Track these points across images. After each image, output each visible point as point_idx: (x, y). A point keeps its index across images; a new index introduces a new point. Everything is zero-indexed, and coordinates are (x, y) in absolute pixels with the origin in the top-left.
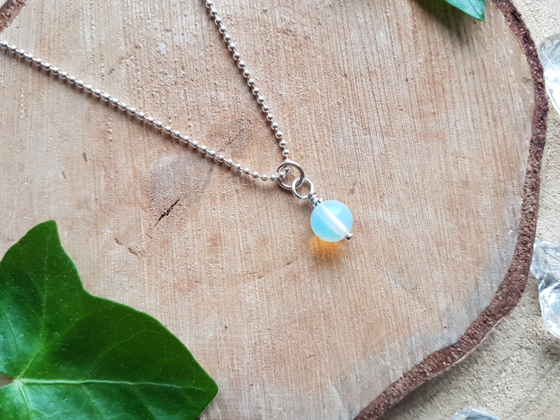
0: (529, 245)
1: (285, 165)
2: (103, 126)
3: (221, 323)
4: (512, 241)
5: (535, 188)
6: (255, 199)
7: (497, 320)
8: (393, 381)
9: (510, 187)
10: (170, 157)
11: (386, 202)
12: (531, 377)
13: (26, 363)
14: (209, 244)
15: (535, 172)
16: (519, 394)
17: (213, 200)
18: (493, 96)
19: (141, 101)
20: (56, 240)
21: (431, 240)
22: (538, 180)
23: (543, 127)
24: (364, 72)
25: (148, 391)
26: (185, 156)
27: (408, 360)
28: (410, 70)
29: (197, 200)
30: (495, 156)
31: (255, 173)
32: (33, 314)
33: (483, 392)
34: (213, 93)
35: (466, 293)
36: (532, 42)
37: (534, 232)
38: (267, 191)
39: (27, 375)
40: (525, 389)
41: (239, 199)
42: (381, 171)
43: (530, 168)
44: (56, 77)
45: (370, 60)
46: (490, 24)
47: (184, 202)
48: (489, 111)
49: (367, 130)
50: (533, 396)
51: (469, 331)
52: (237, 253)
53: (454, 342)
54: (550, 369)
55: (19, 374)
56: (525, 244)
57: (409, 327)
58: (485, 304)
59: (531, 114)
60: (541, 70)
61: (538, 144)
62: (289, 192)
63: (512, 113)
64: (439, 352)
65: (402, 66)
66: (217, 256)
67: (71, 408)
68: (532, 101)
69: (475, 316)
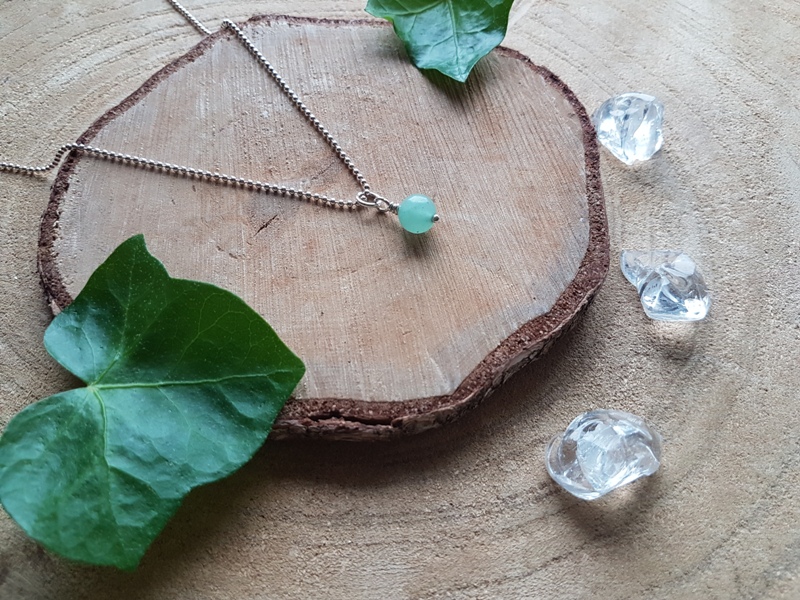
0: (603, 230)
4: (584, 229)
5: (597, 187)
9: (573, 187)
11: (464, 206)
14: (305, 247)
15: (594, 177)
17: (308, 214)
21: (507, 231)
22: (599, 181)
23: (595, 146)
24: (433, 121)
27: (503, 329)
28: (470, 117)
30: (554, 167)
33: (607, 399)
35: (549, 269)
36: (571, 92)
40: (655, 395)
42: (456, 185)
43: (589, 174)
45: (437, 113)
46: (532, 83)
47: (281, 217)
49: (440, 158)
51: (560, 301)
52: (331, 253)
53: (546, 311)
56: (599, 229)
59: (581, 137)
61: (593, 158)
63: (564, 137)
64: (533, 321)
66: (312, 257)
68: (580, 128)
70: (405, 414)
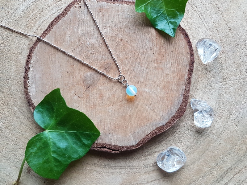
0: (187, 99)
1: (120, 75)
2: (72, 64)
3: (102, 117)
4: (181, 98)
5: (189, 83)
6: (112, 85)
7: (177, 119)
8: (147, 134)
9: (182, 83)
10: (89, 73)
11: (147, 86)
12: (191, 139)
13: (49, 126)
14: (99, 96)
15: (189, 79)
16: (188, 143)
17: (101, 85)
18: (178, 58)
19: (82, 58)
20: (60, 93)
21: (158, 97)
22: (190, 81)
23: (193, 66)
24: (142, 51)
25: (82, 134)
26: (94, 72)
27: (151, 129)
28: (154, 51)
29: (96, 84)
30: (177, 75)
31: (112, 78)
32: (52, 113)
33: (177, 142)
34: (102, 56)
35: (168, 111)
36: (190, 42)
37: (189, 95)
38: (115, 82)
39: (50, 129)
40: (190, 142)
41: (108, 84)
42: (146, 78)
43: (188, 78)
44: (60, 50)
45: (144, 48)
46: (178, 37)
47: (93, 85)
48: (176, 62)
49: (142, 67)
50: (192, 144)
51: (169, 122)
52: (107, 99)
53: (164, 124)
54: (198, 137)
55: (47, 129)
56: (186, 99)
57: (152, 120)
58: (173, 114)
59: (189, 63)
60: (193, 50)
61: (191, 71)
62: (121, 83)
63: (183, 63)
64: (160, 127)
65: (152, 49)
66: (101, 99)
67: (61, 138)
68: (189, 59)
69: (170, 118)
70: (123, 149)
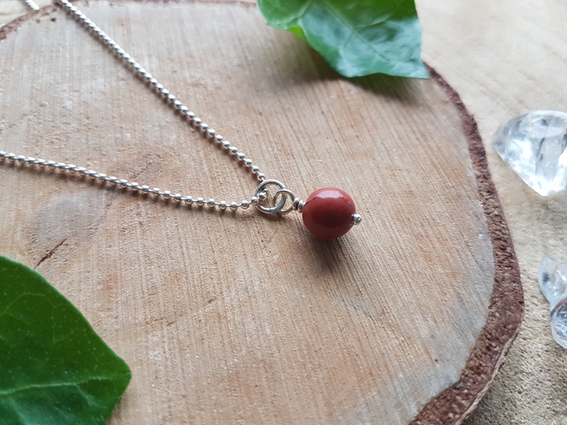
0: (509, 250)
5: (492, 191)
7: (503, 344)
14: (100, 287)
17: (110, 236)
22: (492, 184)
23: (479, 139)
24: (279, 110)
28: (325, 105)
29: (89, 236)
30: (435, 166)
34: (118, 135)
35: (450, 312)
36: (440, 76)
37: (509, 235)
41: (144, 232)
43: (479, 173)
45: (283, 101)
47: (71, 242)
48: (415, 129)
49: (290, 155)
51: (472, 362)
53: (455, 380)
56: (504, 250)
57: (386, 366)
59: (460, 129)
60: (456, 95)
61: (479, 154)
63: (440, 128)
65: (316, 103)
68: (457, 117)
